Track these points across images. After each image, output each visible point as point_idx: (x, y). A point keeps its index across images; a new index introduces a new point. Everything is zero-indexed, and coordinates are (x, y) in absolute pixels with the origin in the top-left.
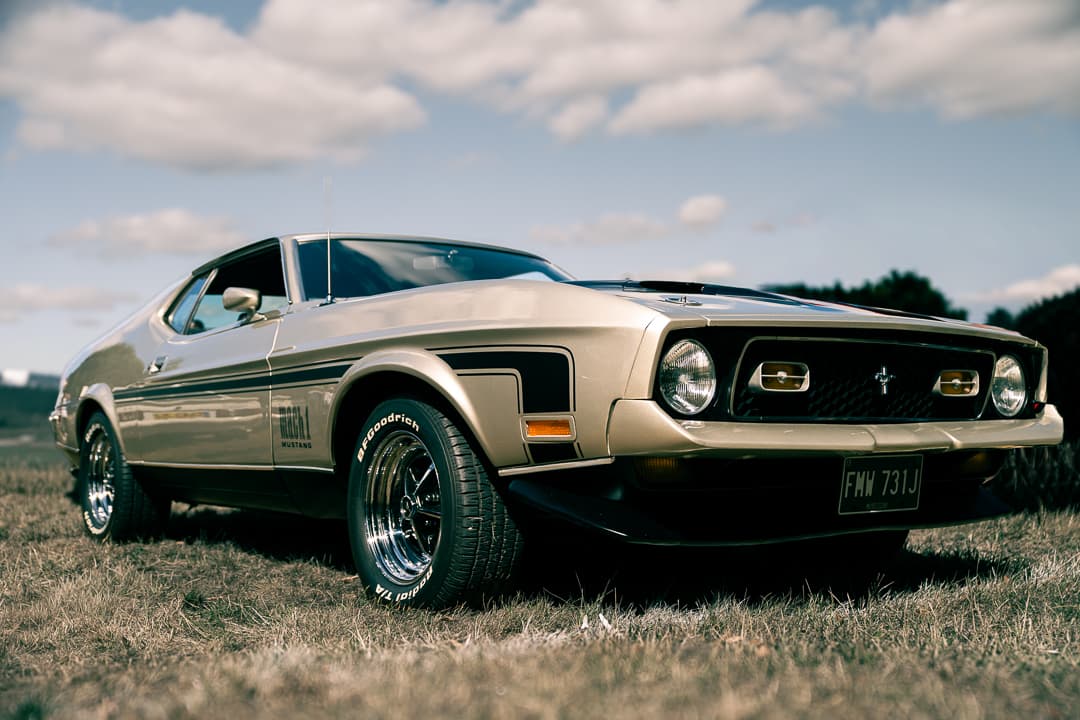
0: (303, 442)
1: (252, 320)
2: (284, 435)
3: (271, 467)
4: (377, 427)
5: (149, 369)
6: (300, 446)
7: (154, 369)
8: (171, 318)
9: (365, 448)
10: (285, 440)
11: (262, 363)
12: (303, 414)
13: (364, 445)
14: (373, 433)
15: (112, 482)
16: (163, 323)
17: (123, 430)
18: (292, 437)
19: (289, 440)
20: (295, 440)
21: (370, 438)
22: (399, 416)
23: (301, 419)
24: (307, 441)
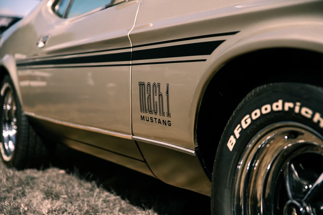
0: (162, 118)
1: (115, 3)
2: (143, 108)
3: (130, 137)
4: (256, 114)
5: (38, 44)
6: (159, 122)
7: (41, 45)
8: (57, 7)
9: (238, 136)
10: (143, 114)
11: (123, 40)
12: (163, 90)
13: (237, 132)
14: (249, 121)
15: (17, 124)
16: (51, 11)
17: (22, 88)
18: (151, 112)
19: (148, 115)
20: (153, 116)
21: (245, 126)
22: (291, 105)
23: (160, 95)
24: (166, 118)
